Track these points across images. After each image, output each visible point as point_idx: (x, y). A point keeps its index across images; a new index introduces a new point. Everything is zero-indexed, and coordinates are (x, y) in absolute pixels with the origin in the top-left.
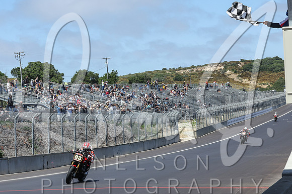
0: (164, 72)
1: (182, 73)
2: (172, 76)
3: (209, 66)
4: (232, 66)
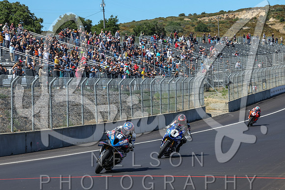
0: (182, 19)
1: (207, 21)
2: (193, 26)
3: (244, 12)
4: (278, 12)
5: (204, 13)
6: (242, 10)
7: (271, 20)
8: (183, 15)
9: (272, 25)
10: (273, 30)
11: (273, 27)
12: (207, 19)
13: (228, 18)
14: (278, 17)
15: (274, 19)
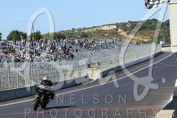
0: (73, 31)
1: (87, 31)
2: (79, 34)
3: (106, 26)
4: (122, 26)
5: (85, 28)
6: (104, 26)
7: (119, 30)
8: (74, 29)
9: (120, 33)
10: (120, 35)
11: (121, 34)
12: (86, 31)
13: (97, 30)
14: (123, 29)
15: (121, 30)
